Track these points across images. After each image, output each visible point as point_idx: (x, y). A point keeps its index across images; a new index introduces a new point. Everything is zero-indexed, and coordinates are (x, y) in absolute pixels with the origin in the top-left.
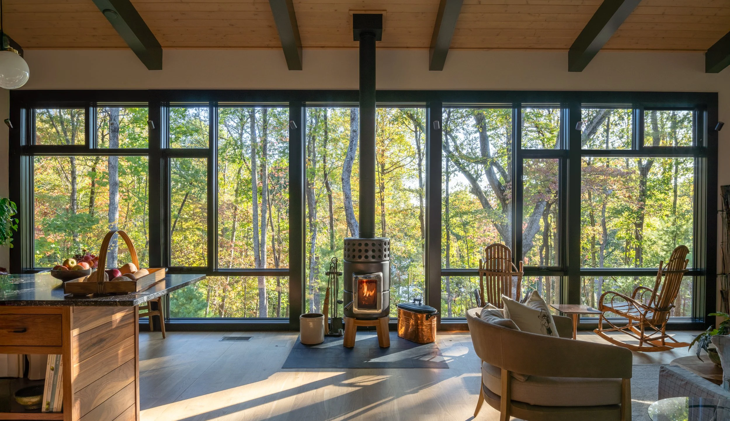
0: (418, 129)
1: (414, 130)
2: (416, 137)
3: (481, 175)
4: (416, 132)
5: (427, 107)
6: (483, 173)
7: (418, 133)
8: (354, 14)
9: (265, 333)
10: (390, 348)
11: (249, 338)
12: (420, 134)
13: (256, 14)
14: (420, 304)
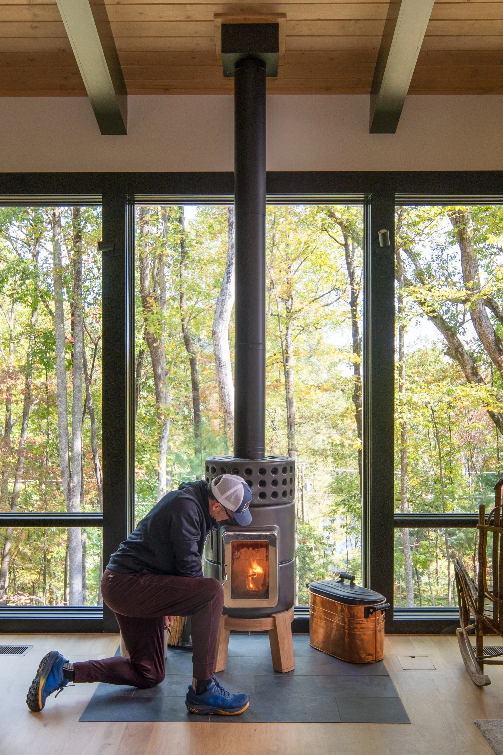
0: (350, 241)
1: (343, 242)
2: (347, 256)
3: (464, 322)
4: (346, 246)
5: (366, 203)
6: (466, 319)
7: (351, 248)
8: (223, 25)
9: (55, 637)
10: (296, 673)
11: (24, 648)
12: (354, 248)
13: (36, 27)
14: (352, 585)
